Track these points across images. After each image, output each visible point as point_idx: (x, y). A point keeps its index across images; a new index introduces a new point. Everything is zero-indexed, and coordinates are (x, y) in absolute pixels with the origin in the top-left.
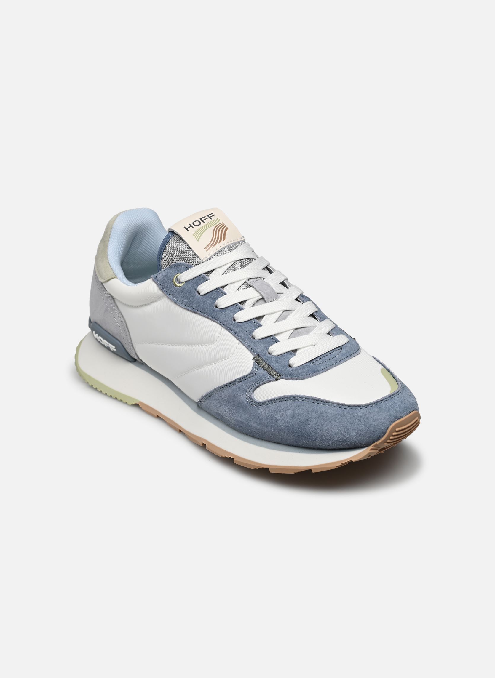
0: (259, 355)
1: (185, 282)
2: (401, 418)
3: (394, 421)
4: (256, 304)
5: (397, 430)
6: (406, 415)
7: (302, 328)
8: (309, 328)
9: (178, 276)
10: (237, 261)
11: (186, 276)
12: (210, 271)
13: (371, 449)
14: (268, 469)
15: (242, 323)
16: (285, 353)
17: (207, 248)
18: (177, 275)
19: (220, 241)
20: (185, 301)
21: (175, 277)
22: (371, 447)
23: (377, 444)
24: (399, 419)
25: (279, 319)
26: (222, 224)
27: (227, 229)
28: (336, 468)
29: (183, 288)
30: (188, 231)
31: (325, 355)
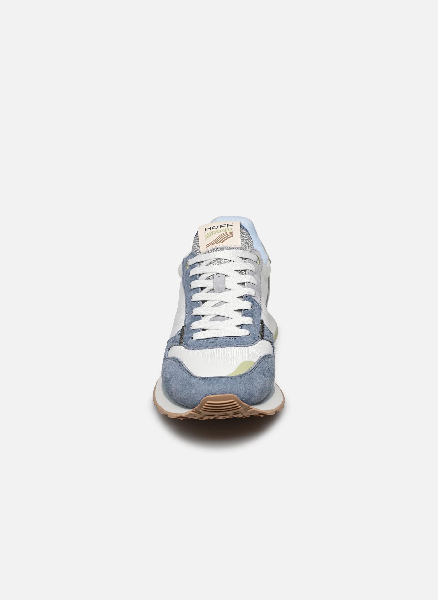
0: (185, 326)
2: (214, 395)
3: (208, 395)
4: (210, 292)
5: (208, 402)
6: (220, 394)
7: (221, 316)
8: (227, 318)
10: (218, 259)
12: (201, 262)
13: (193, 411)
15: (193, 302)
16: (197, 329)
17: (207, 246)
19: (218, 243)
22: (193, 410)
23: (195, 409)
24: (213, 395)
25: (214, 306)
26: (232, 233)
27: (233, 236)
28: (175, 418)
30: (206, 231)
31: (215, 338)
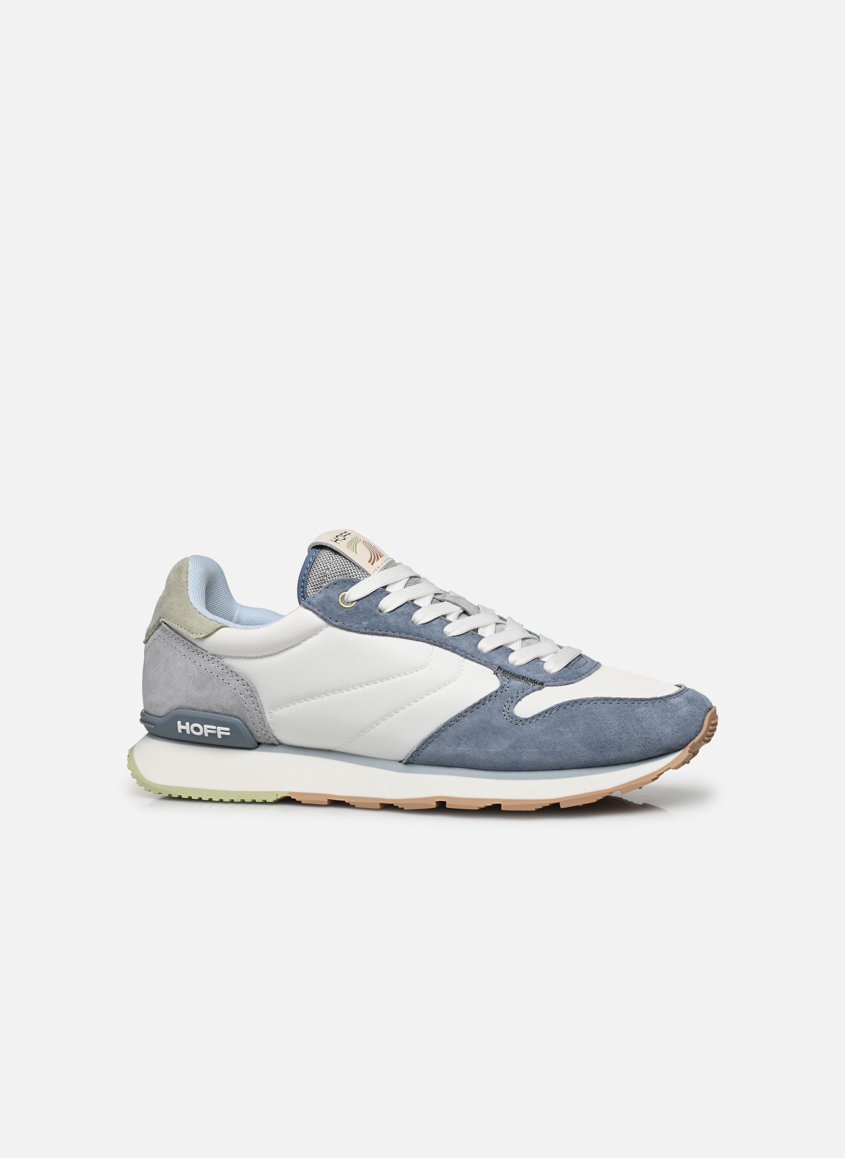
0: (499, 668)
1: (358, 600)
4: (460, 618)
9: (344, 595)
11: (355, 593)
14: (558, 805)
15: (458, 637)
16: (530, 662)
17: (371, 563)
18: (343, 593)
19: (378, 559)
20: (364, 623)
21: (340, 597)
22: (688, 748)
29: (355, 608)
